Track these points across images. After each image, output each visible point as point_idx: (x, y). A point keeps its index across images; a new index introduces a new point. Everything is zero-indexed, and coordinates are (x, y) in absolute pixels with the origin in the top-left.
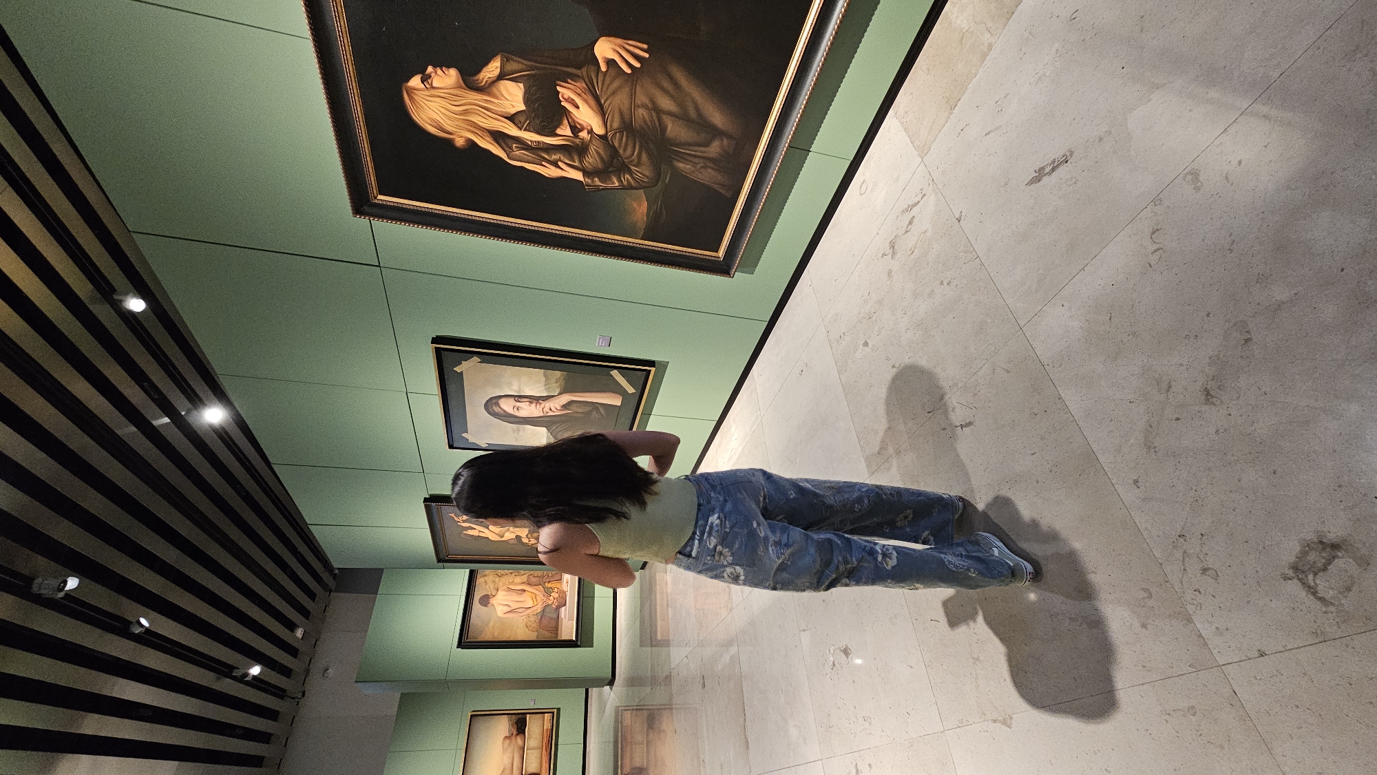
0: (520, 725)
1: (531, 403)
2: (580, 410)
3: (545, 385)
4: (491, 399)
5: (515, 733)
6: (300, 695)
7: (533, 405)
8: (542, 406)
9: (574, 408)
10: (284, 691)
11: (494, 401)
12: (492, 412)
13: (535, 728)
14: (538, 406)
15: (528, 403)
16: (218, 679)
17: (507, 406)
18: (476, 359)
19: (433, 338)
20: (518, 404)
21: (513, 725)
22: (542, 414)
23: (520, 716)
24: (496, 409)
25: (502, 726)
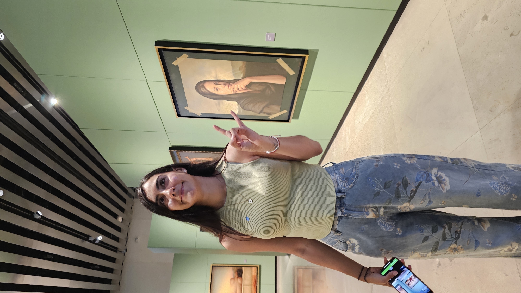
0: (239, 272)
1: (225, 85)
2: (258, 89)
3: (233, 72)
4: (199, 83)
5: (237, 276)
6: (125, 251)
7: (227, 87)
8: (233, 86)
9: (254, 88)
10: (117, 248)
11: (201, 85)
12: (200, 92)
13: (248, 274)
14: (230, 87)
15: (223, 85)
16: (83, 242)
17: (210, 88)
18: (185, 55)
19: (156, 42)
20: (217, 86)
21: (235, 273)
22: (233, 93)
23: (239, 268)
24: (203, 90)
25: (229, 273)
